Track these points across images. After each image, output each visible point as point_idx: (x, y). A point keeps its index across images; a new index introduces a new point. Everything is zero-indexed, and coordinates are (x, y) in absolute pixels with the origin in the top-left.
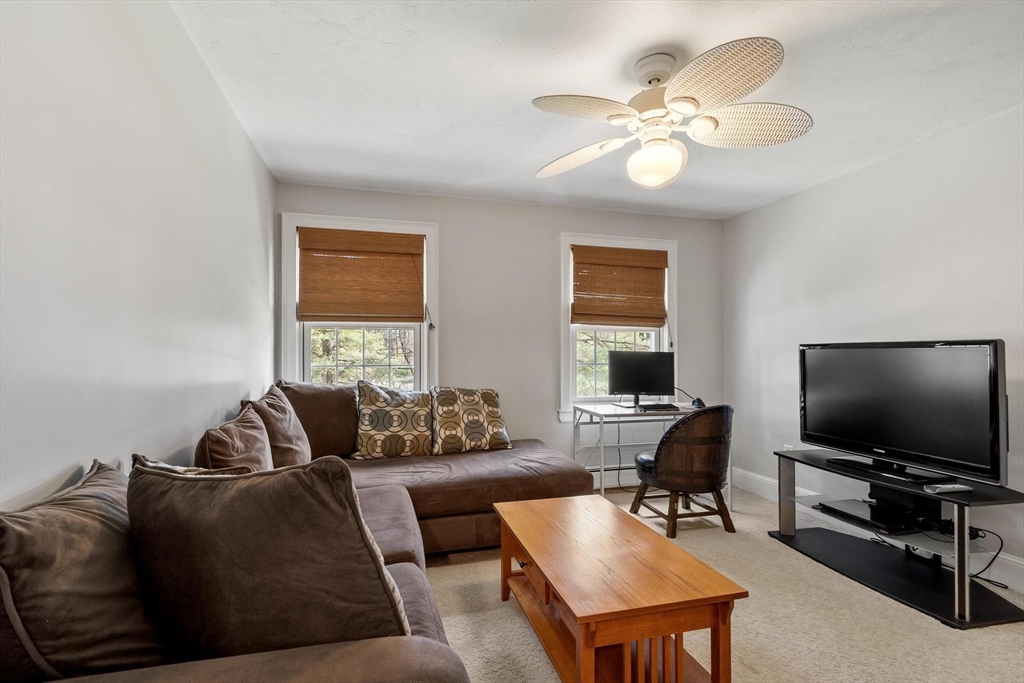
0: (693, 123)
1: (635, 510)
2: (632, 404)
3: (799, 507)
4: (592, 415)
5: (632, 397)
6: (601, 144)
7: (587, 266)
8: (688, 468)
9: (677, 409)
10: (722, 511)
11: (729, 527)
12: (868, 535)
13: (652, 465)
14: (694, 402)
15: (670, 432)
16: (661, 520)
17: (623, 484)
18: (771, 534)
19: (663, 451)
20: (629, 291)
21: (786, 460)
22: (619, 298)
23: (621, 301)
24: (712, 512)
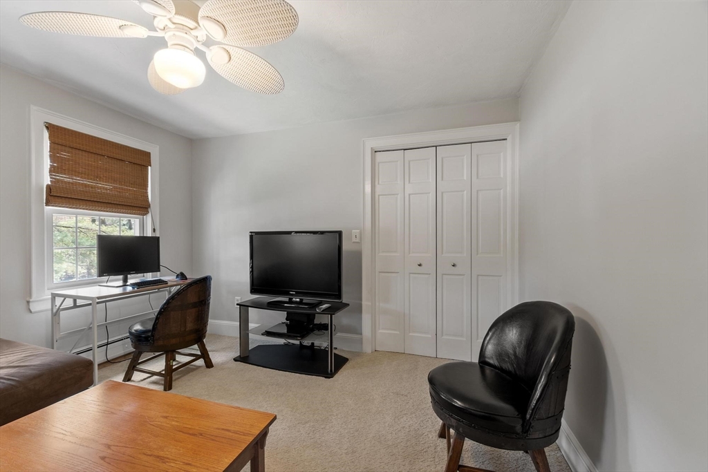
0: (215, 49)
1: (128, 378)
2: (121, 283)
3: (251, 336)
4: (75, 299)
5: (121, 277)
6: (123, 23)
7: (67, 149)
8: (183, 329)
9: (165, 282)
10: (205, 355)
11: (209, 364)
12: (281, 341)
13: (150, 334)
14: (177, 276)
15: (168, 302)
16: (155, 378)
17: (110, 357)
18: (235, 360)
19: (161, 320)
20: (115, 181)
21: (244, 307)
22: (105, 186)
23: (106, 189)
24: (197, 357)
